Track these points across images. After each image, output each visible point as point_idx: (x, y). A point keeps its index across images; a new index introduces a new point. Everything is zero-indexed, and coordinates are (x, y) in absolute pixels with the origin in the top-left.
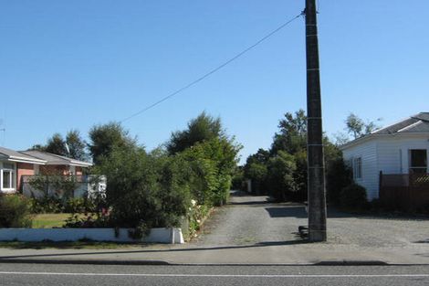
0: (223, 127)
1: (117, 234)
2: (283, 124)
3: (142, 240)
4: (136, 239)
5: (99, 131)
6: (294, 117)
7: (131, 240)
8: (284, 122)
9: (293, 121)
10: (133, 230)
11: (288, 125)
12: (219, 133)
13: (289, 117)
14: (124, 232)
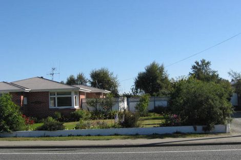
0: (165, 70)
1: (195, 129)
2: (194, 67)
3: (211, 131)
4: (207, 131)
5: (96, 73)
6: (200, 63)
7: (203, 132)
8: (194, 66)
9: (199, 66)
10: (205, 126)
11: (197, 68)
12: (164, 73)
13: (197, 63)
14: (199, 128)
